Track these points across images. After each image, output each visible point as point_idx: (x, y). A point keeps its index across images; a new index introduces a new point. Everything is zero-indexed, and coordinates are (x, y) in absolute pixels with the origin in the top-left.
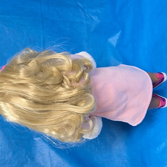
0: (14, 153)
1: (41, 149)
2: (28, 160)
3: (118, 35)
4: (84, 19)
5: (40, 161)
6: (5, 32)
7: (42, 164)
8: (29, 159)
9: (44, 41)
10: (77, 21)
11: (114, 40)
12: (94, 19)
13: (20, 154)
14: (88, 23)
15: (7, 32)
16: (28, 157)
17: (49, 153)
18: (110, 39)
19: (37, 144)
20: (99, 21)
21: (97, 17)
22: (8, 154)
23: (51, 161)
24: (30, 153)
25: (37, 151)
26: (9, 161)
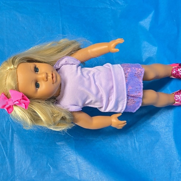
0: (33, 161)
1: (66, 156)
2: (50, 169)
3: (151, 15)
4: (108, 4)
5: (65, 170)
6: (18, 19)
7: (68, 173)
8: (51, 168)
9: (63, 28)
10: (100, 7)
11: (146, 23)
12: (120, 3)
13: (40, 162)
14: (113, 8)
15: (20, 19)
16: (51, 165)
17: (77, 160)
18: (141, 22)
19: (61, 149)
20: (126, 5)
21: (123, 1)
22: (25, 162)
23: (79, 169)
24: (52, 160)
25: (61, 157)
26: (26, 171)
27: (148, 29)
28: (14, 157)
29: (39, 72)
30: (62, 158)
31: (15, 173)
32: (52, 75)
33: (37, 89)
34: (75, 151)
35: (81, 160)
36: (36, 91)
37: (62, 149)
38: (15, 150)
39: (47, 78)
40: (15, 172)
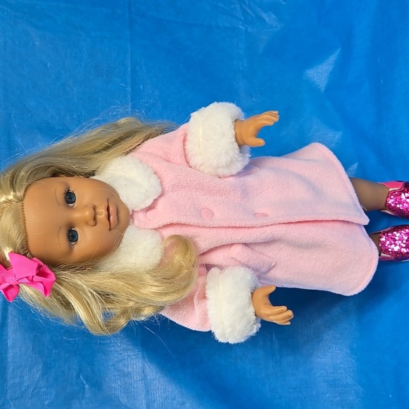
0: (47, 368)
1: (121, 361)
2: (84, 389)
3: (332, 59)
4: (241, 20)
5: (118, 393)
6: (31, 44)
7: (121, 400)
8: (87, 386)
9: (133, 71)
10: (221, 25)
11: (320, 74)
12: (267, 19)
13: (63, 371)
14: (250, 29)
15: (37, 43)
16: (86, 380)
17: (143, 372)
18: (310, 72)
19: (111, 345)
20: (279, 26)
21: (274, 16)
22: (30, 370)
23: (147, 391)
24: (89, 369)
25: (110, 364)
26: (32, 389)
27: (323, 90)
28: (6, 359)
29: (76, 204)
30: (113, 365)
31: (6, 394)
32: (108, 209)
33: (73, 245)
34: (142, 352)
35: (152, 372)
36: (71, 248)
37: (113, 346)
38: (10, 343)
39: (95, 219)
40: (7, 391)
